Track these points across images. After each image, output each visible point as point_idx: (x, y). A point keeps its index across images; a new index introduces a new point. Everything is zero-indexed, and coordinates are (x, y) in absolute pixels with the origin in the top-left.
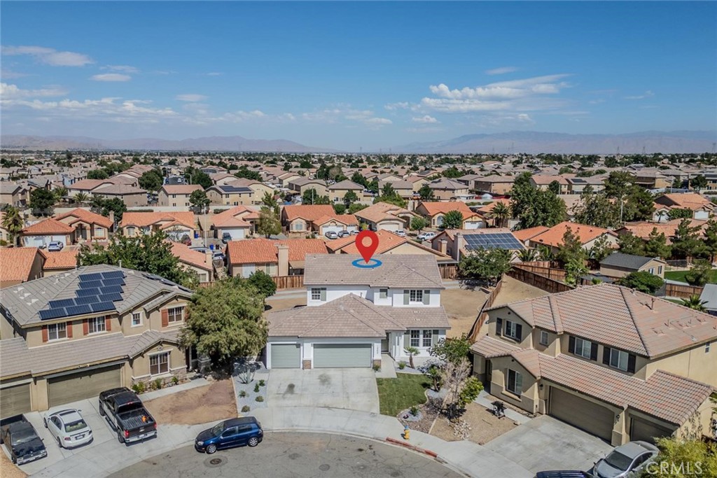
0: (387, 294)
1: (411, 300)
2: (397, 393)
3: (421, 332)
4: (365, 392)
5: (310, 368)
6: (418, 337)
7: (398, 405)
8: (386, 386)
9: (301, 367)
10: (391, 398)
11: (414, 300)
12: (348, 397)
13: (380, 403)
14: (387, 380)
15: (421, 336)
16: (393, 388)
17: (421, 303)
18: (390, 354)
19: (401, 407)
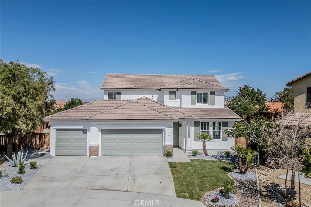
0: (176, 96)
1: (198, 102)
2: (194, 174)
3: (211, 124)
4: (155, 173)
5: (97, 155)
6: (208, 129)
7: (200, 186)
8: (180, 168)
9: (88, 154)
10: (189, 179)
11: (201, 102)
12: (134, 179)
13: (176, 184)
14: (181, 164)
15: (211, 128)
16: (189, 171)
17: (207, 104)
18: (180, 148)
19: (203, 188)
